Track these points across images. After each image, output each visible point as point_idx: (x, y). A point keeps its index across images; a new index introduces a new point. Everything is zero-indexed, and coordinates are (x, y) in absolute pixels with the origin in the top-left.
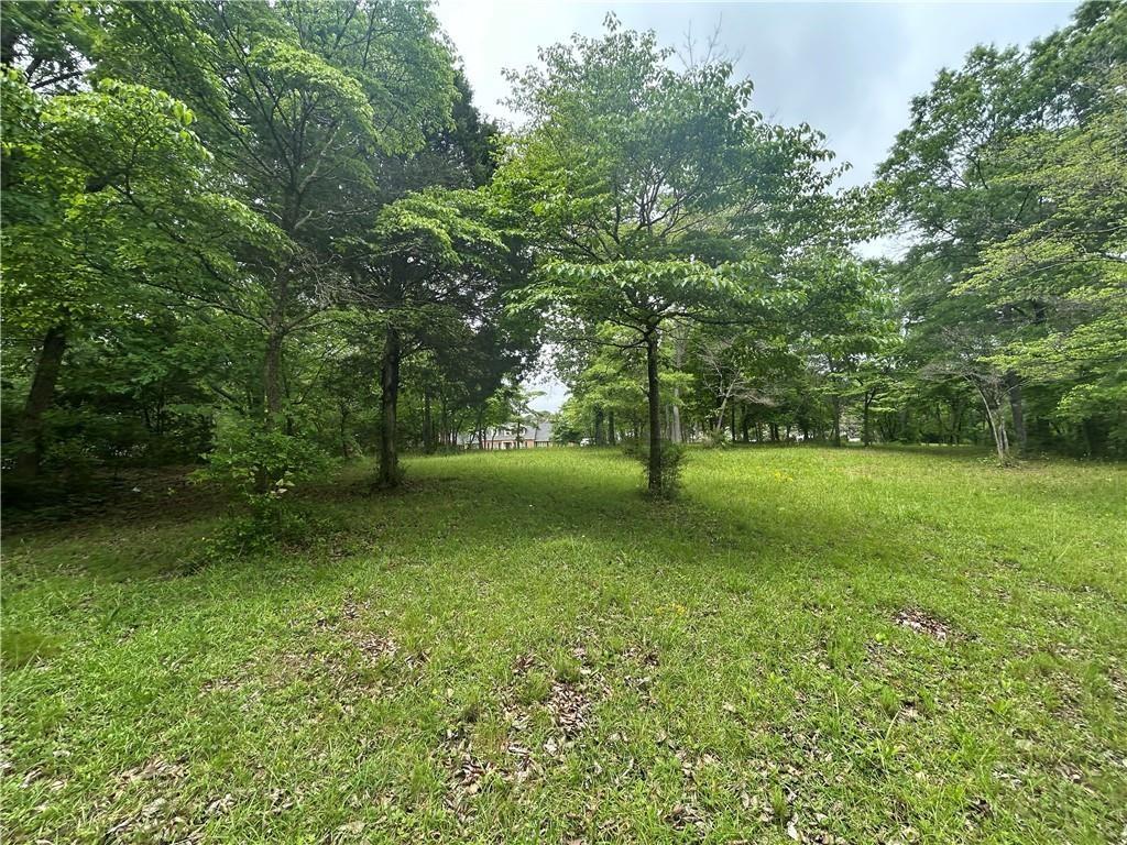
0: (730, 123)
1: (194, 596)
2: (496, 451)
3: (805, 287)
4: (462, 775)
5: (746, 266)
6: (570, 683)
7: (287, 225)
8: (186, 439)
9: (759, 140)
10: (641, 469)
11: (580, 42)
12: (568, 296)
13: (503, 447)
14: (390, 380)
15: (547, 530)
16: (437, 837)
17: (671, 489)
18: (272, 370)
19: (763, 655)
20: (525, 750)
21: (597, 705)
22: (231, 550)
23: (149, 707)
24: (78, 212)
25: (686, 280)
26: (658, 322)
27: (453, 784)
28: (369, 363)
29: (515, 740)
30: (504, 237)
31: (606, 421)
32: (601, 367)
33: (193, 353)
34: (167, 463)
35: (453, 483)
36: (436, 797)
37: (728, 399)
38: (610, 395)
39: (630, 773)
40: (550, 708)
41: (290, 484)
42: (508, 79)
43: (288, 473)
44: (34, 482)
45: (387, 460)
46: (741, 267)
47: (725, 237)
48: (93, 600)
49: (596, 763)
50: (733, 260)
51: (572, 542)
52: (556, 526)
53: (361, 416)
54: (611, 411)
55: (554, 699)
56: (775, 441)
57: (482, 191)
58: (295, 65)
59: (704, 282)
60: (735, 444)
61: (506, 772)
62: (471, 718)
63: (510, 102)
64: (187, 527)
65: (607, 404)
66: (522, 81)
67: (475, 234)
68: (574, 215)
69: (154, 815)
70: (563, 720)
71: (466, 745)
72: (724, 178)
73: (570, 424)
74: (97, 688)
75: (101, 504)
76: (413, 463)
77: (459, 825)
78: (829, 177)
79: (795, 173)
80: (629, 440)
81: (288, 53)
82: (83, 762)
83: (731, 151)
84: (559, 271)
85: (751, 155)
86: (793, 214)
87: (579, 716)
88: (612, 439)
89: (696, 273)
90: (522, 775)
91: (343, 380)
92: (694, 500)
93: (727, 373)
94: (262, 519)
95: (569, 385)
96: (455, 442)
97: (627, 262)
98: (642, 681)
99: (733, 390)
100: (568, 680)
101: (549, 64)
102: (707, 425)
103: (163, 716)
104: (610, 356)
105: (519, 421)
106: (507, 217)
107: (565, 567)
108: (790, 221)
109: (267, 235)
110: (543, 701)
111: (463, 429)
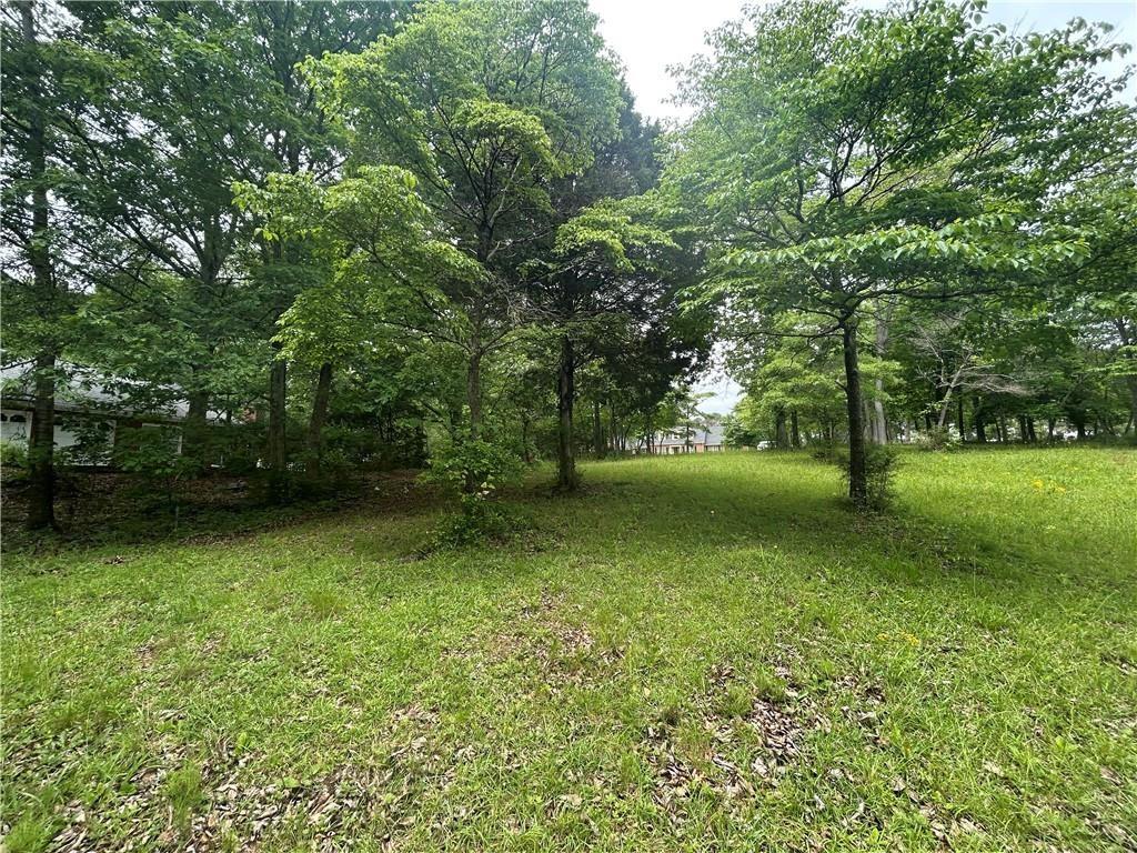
0: (956, 49)
1: (427, 577)
2: (665, 456)
3: (1083, 234)
4: (667, 775)
5: (988, 221)
6: (775, 703)
7: (481, 258)
8: (407, 448)
9: (1001, 60)
10: (839, 474)
11: (751, 13)
12: (748, 287)
13: (671, 452)
14: (565, 390)
15: (731, 538)
16: (650, 829)
17: (880, 498)
18: (474, 386)
19: (1041, 713)
20: (731, 765)
21: (810, 734)
22: (450, 541)
23: (408, 662)
24: (342, 274)
25: (900, 250)
26: (858, 304)
27: (660, 782)
28: (546, 374)
29: (719, 752)
30: (675, 236)
31: (788, 422)
32: (782, 362)
33: (415, 376)
34: (396, 468)
35: (626, 487)
36: (645, 790)
37: (954, 389)
38: (792, 392)
39: (862, 818)
40: (754, 726)
41: (492, 486)
42: (673, 74)
43: (490, 477)
44: (317, 481)
45: (566, 465)
46: (980, 223)
47: (949, 191)
48: (362, 574)
49: (816, 797)
50: (966, 216)
51: (762, 554)
52: (741, 535)
53: (539, 424)
54: (794, 411)
55: (758, 717)
56: (1028, 439)
57: (648, 195)
58: (487, 118)
59: (927, 250)
60: (965, 445)
61: (712, 782)
62: (672, 720)
63: (675, 98)
64: (414, 520)
65: (790, 402)
66: (689, 73)
67: (646, 238)
68: (752, 200)
69: (420, 749)
70: (770, 741)
71: (669, 746)
72: (945, 118)
73: (745, 426)
74: (372, 642)
75: (356, 499)
76: (587, 467)
77: (670, 824)
78: (1123, 80)
79: (1060, 89)
80: (816, 443)
81: (481, 109)
82: (370, 697)
83: (958, 83)
84: (740, 261)
85: (987, 81)
86: (1057, 143)
87: (789, 740)
88: (796, 441)
89: (913, 240)
90: (732, 791)
91: (525, 391)
92: (912, 512)
93: (951, 357)
94: (471, 515)
95: (742, 384)
96: (624, 447)
97: (820, 240)
98: (865, 716)
99: (961, 379)
100: (774, 701)
101: (716, 47)
102: (922, 422)
103: (417, 671)
104: (792, 349)
105: (688, 425)
106: (677, 216)
107: (756, 579)
108: (1052, 152)
109: (468, 268)
110: (747, 717)
111: (632, 434)
